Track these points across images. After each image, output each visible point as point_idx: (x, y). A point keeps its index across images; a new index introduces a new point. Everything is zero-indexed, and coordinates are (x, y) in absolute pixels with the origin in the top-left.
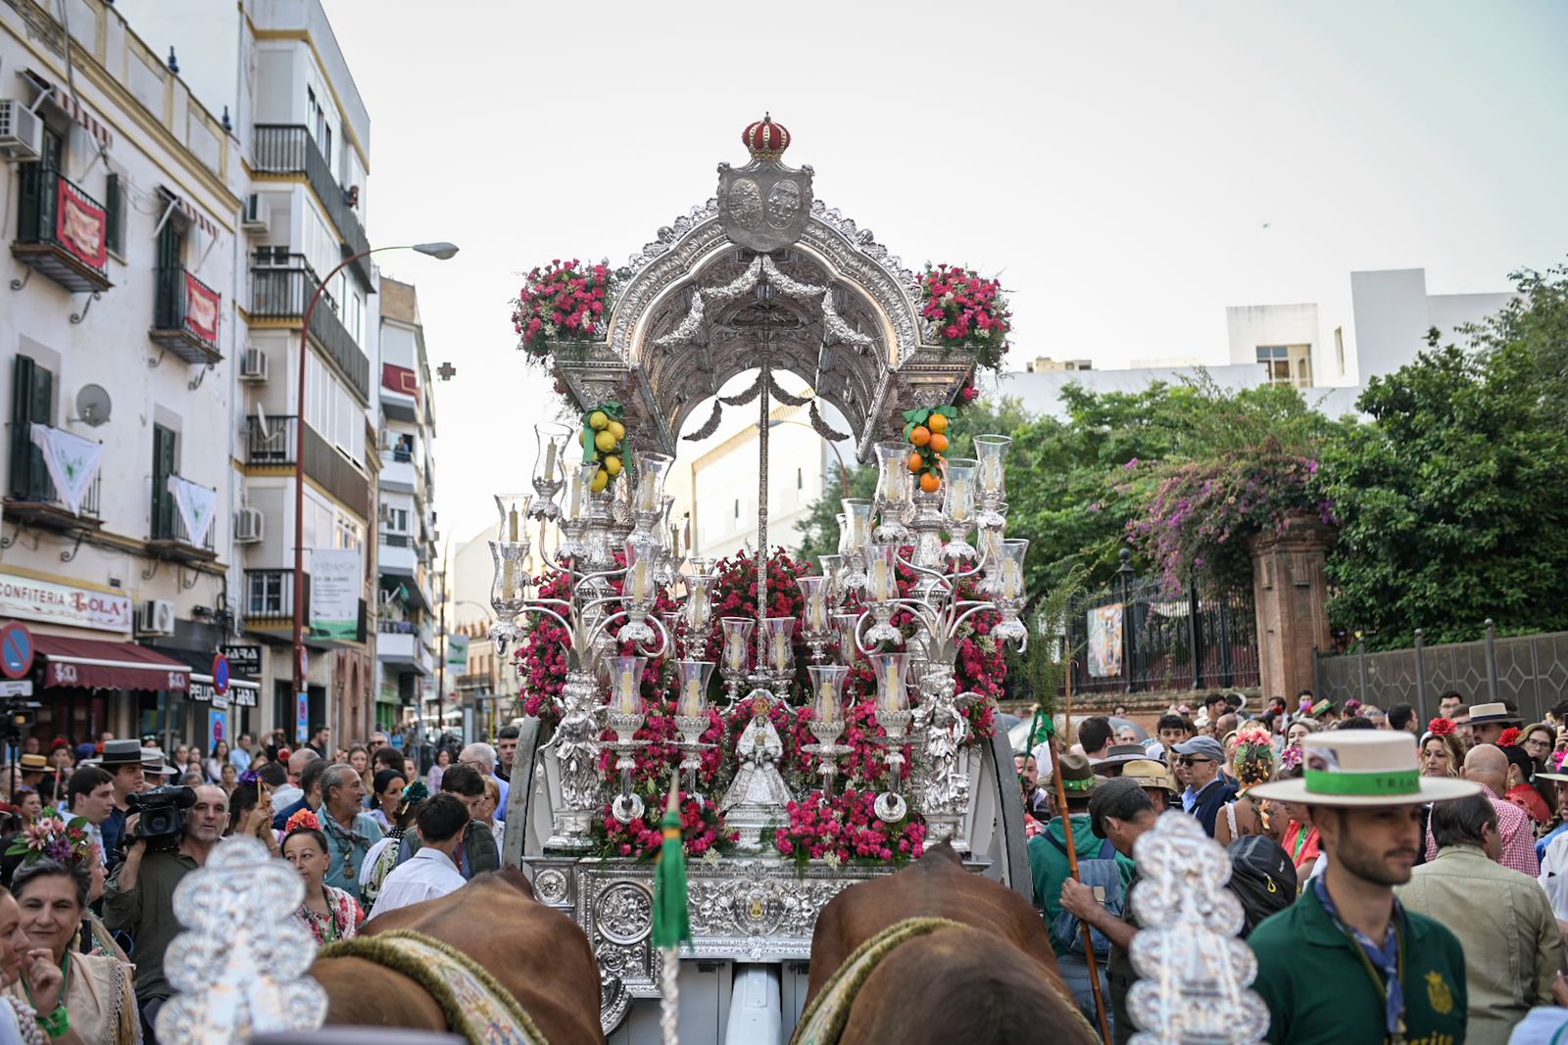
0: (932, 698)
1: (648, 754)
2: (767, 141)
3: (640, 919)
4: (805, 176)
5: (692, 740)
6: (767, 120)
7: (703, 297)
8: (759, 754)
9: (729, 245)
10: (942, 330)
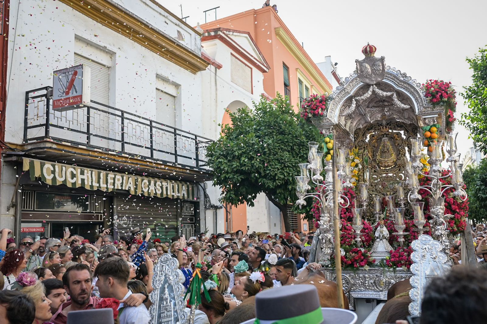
0: (435, 216)
1: (347, 237)
2: (369, 51)
3: (346, 286)
4: (382, 59)
5: (358, 232)
6: (368, 44)
7: (356, 100)
8: (381, 236)
9: (362, 83)
10: (431, 101)
